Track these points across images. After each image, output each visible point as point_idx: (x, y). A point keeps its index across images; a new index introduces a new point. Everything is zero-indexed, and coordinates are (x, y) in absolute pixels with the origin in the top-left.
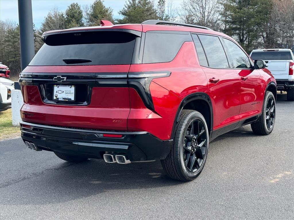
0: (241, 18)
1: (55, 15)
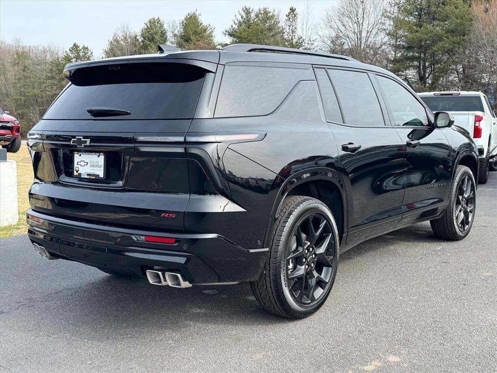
0: (421, 41)
1: (123, 36)
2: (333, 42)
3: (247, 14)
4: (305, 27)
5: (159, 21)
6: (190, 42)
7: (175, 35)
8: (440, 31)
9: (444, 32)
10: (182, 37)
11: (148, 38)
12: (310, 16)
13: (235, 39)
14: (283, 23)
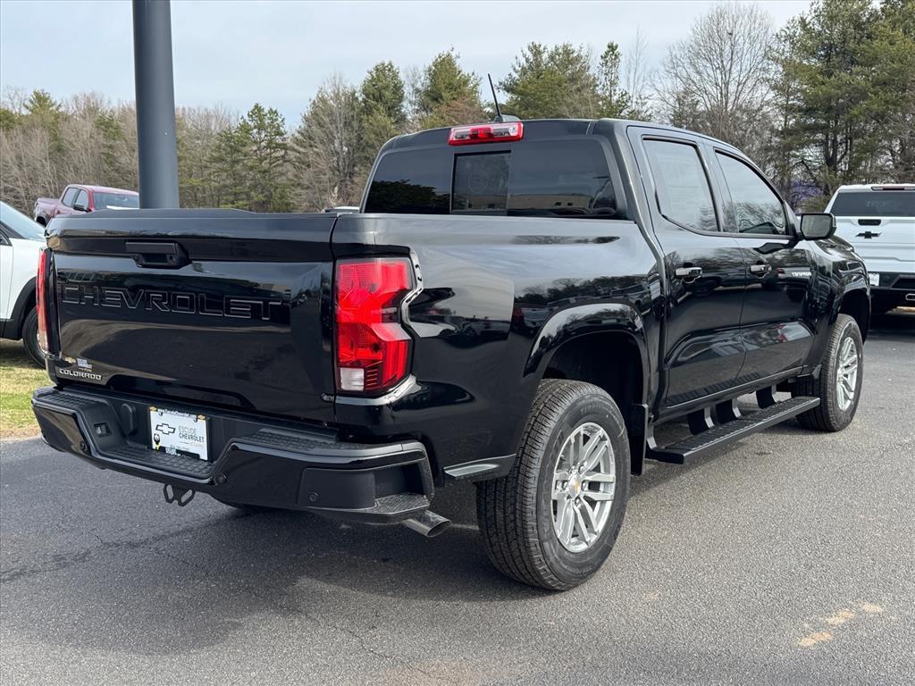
0: (829, 99)
1: (334, 92)
2: (679, 100)
3: (535, 55)
4: (632, 75)
5: (392, 66)
6: (441, 101)
7: (417, 91)
8: (863, 83)
9: (869, 85)
10: (427, 93)
11: (373, 95)
12: (642, 58)
13: (515, 97)
14: (595, 69)
